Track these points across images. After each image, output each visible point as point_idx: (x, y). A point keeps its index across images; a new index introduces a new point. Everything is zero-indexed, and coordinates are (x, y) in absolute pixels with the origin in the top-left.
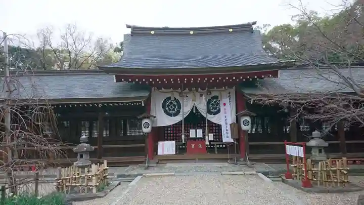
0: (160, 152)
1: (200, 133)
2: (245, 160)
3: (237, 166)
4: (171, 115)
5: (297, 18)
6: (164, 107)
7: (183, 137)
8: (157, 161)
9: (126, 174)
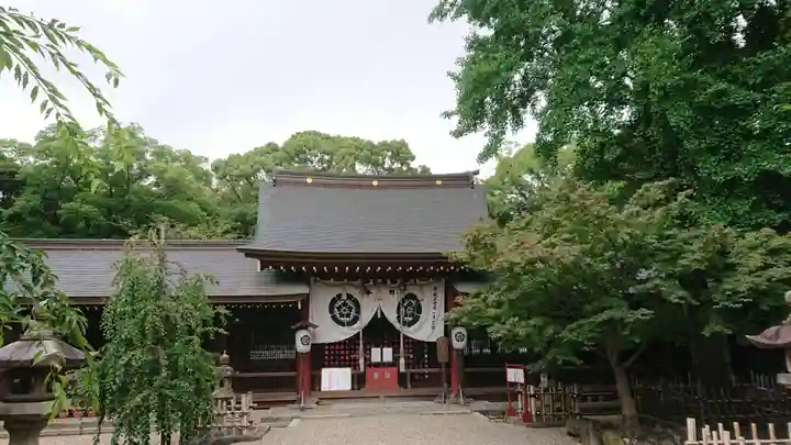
0: (325, 386)
1: (388, 354)
2: (457, 396)
4: (342, 324)
6: (331, 311)
7: (361, 361)
8: (317, 400)
9: (274, 416)
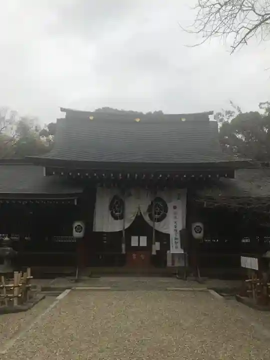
2: (196, 275)
3: (186, 281)
5: (266, 106)
7: (123, 246)
8: (90, 274)
9: (52, 286)
